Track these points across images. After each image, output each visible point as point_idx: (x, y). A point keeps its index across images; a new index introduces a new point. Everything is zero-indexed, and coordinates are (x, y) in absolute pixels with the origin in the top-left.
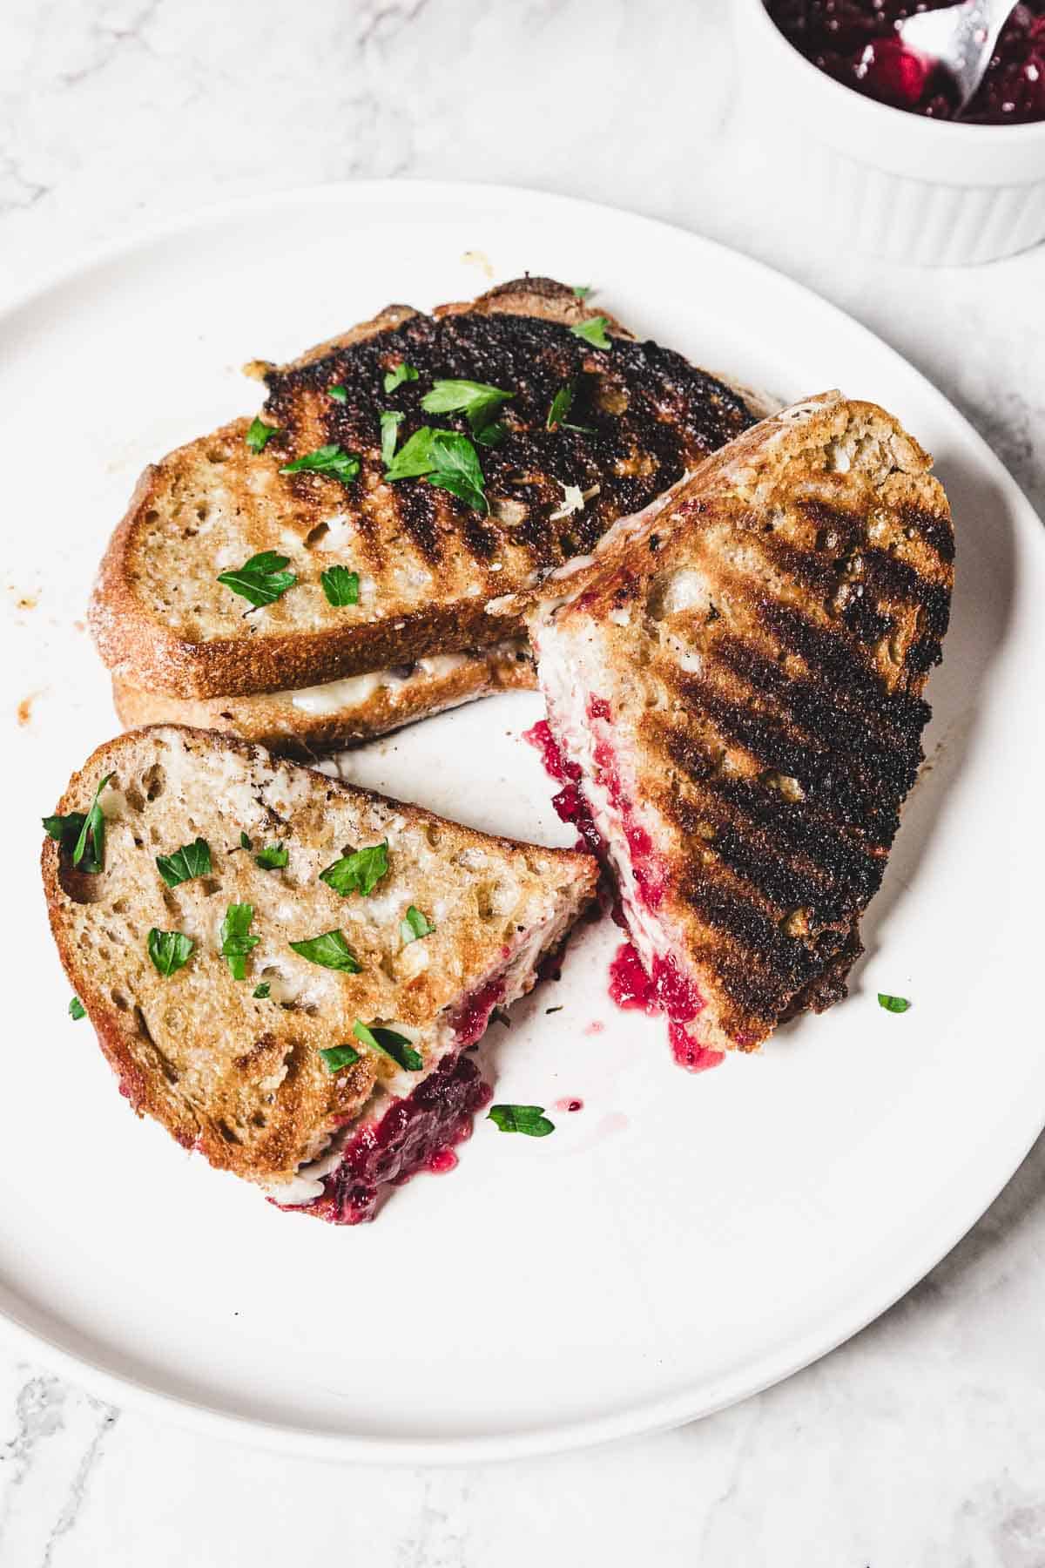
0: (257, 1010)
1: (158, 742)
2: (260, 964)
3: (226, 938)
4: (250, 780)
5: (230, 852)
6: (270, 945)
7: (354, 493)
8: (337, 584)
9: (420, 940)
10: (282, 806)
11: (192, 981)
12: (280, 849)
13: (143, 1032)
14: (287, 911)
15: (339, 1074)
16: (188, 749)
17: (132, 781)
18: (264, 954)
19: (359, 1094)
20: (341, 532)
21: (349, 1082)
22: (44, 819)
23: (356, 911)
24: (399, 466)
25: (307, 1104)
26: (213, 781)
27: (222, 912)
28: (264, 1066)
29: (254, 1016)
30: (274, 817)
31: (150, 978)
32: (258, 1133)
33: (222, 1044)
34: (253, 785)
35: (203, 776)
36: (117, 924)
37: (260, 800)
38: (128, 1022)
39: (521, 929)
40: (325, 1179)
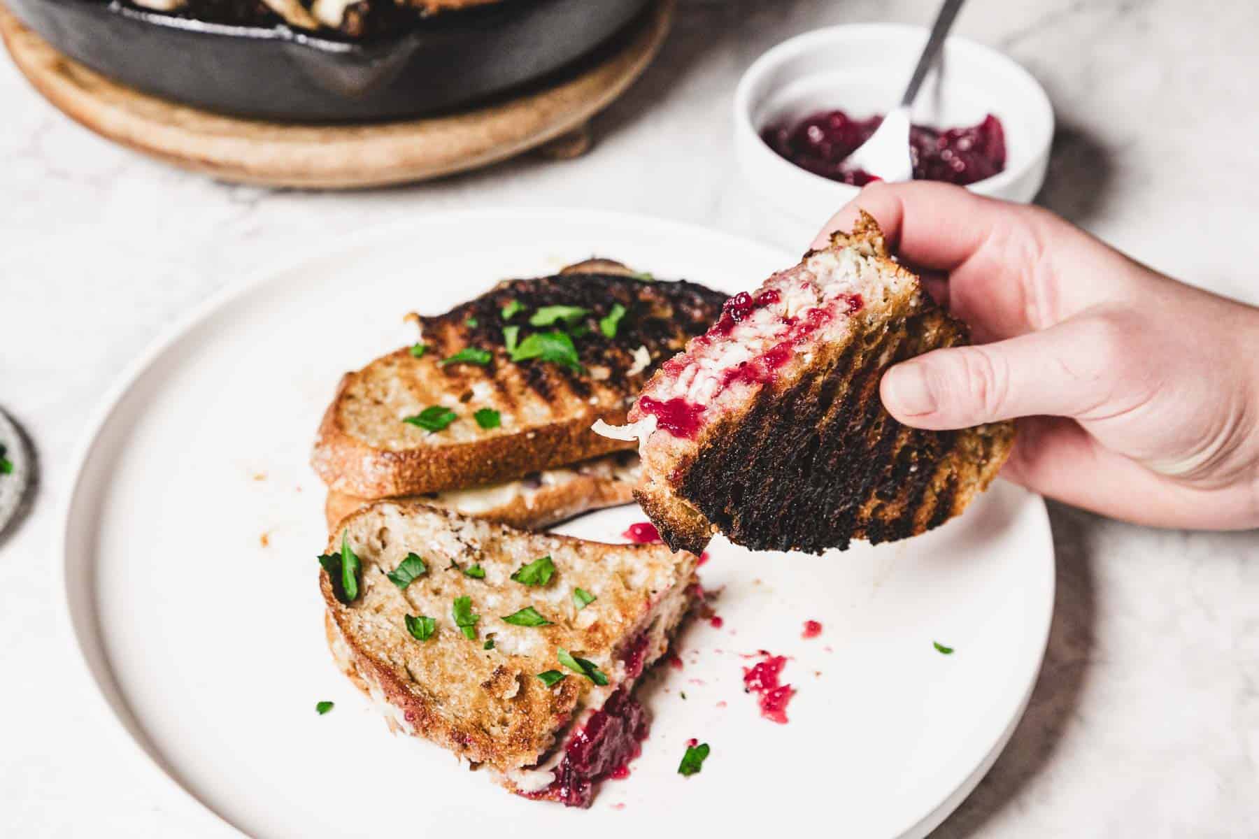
0: (488, 657)
1: (381, 514)
2: (484, 632)
3: (457, 618)
4: (449, 528)
5: (446, 570)
6: (487, 620)
7: (489, 371)
8: (486, 418)
9: (588, 607)
10: (474, 540)
11: (440, 645)
12: (478, 567)
13: (413, 679)
14: (493, 600)
15: (553, 687)
16: (403, 514)
17: (368, 539)
18: (485, 625)
19: (570, 698)
20: (483, 393)
21: (562, 692)
22: (319, 557)
23: (539, 596)
24: (518, 355)
25: (535, 708)
26: (422, 533)
27: (450, 605)
28: (502, 684)
29: (487, 662)
30: (470, 550)
31: (410, 648)
32: (507, 730)
33: (469, 680)
34: (452, 531)
35: (415, 530)
36: (380, 618)
37: (458, 539)
38: (403, 675)
39: (654, 592)
40: (554, 770)
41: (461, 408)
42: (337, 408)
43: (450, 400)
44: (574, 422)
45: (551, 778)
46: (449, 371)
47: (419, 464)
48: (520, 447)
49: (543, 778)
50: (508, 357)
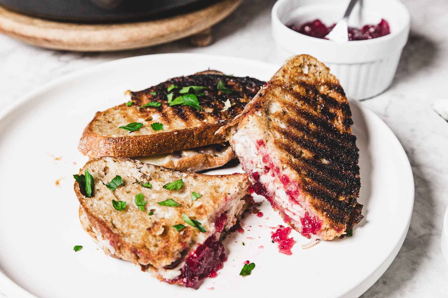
0: (150, 218)
1: (105, 161)
2: (149, 209)
3: (136, 201)
4: (136, 167)
5: (133, 183)
6: (151, 204)
7: (160, 109)
8: (156, 126)
9: (198, 199)
10: (147, 173)
11: (128, 213)
12: (149, 184)
13: (114, 227)
14: (154, 196)
15: (180, 231)
16: (115, 162)
17: (99, 171)
18: (149, 206)
19: (188, 236)
20: (156, 117)
21: (184, 234)
22: (74, 175)
23: (175, 195)
24: (172, 104)
25: (171, 240)
26: (124, 169)
27: (134, 198)
28: (155, 229)
29: (150, 220)
30: (144, 176)
31: (114, 214)
32: (157, 249)
33: (141, 228)
34: (137, 168)
35: (121, 168)
36: (101, 202)
37: (140, 171)
38: (110, 225)
39: (229, 194)
40: (181, 270)
41: (145, 123)
42: (91, 124)
43: (141, 120)
44: (196, 129)
45: (179, 273)
46: (142, 110)
47: (124, 143)
48: (171, 138)
49: (175, 273)
50: (168, 105)
